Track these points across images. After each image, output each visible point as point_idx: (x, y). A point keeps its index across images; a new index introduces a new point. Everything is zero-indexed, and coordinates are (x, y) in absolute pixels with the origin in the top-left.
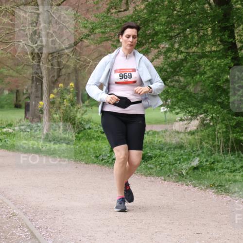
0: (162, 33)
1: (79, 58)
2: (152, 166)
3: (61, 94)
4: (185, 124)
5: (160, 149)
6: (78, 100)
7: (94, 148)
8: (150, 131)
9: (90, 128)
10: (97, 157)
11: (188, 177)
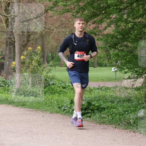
0: (114, 6)
2: (105, 116)
3: (30, 56)
4: (132, 82)
5: (111, 102)
6: (44, 61)
7: (57, 101)
8: (103, 87)
9: (53, 84)
10: (60, 108)
11: (135, 125)
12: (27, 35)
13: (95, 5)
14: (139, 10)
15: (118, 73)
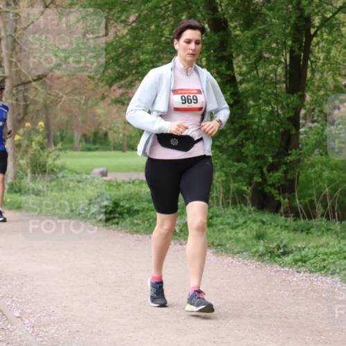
1: (49, 92)
2: (139, 222)
6: (49, 142)
8: (136, 180)
11: (183, 234)
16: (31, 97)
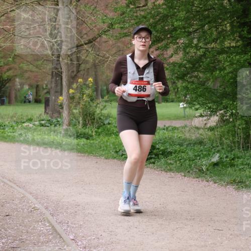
0: (181, 29)
1: (98, 53)
2: (172, 162)
3: (80, 89)
4: (205, 120)
5: (179, 145)
6: (97, 95)
7: (113, 144)
8: (169, 127)
9: (109, 124)
10: (117, 152)
11: (209, 173)
12: (77, 64)
13: (159, 27)
14: (211, 34)
15: (187, 110)
16: (83, 58)
